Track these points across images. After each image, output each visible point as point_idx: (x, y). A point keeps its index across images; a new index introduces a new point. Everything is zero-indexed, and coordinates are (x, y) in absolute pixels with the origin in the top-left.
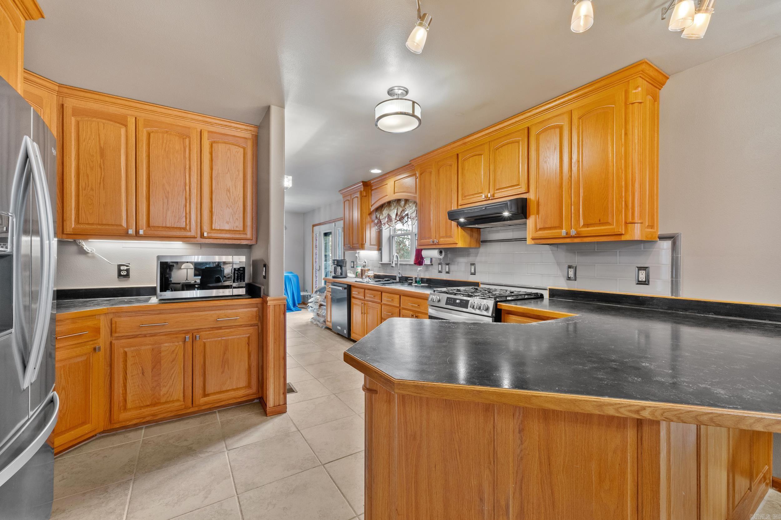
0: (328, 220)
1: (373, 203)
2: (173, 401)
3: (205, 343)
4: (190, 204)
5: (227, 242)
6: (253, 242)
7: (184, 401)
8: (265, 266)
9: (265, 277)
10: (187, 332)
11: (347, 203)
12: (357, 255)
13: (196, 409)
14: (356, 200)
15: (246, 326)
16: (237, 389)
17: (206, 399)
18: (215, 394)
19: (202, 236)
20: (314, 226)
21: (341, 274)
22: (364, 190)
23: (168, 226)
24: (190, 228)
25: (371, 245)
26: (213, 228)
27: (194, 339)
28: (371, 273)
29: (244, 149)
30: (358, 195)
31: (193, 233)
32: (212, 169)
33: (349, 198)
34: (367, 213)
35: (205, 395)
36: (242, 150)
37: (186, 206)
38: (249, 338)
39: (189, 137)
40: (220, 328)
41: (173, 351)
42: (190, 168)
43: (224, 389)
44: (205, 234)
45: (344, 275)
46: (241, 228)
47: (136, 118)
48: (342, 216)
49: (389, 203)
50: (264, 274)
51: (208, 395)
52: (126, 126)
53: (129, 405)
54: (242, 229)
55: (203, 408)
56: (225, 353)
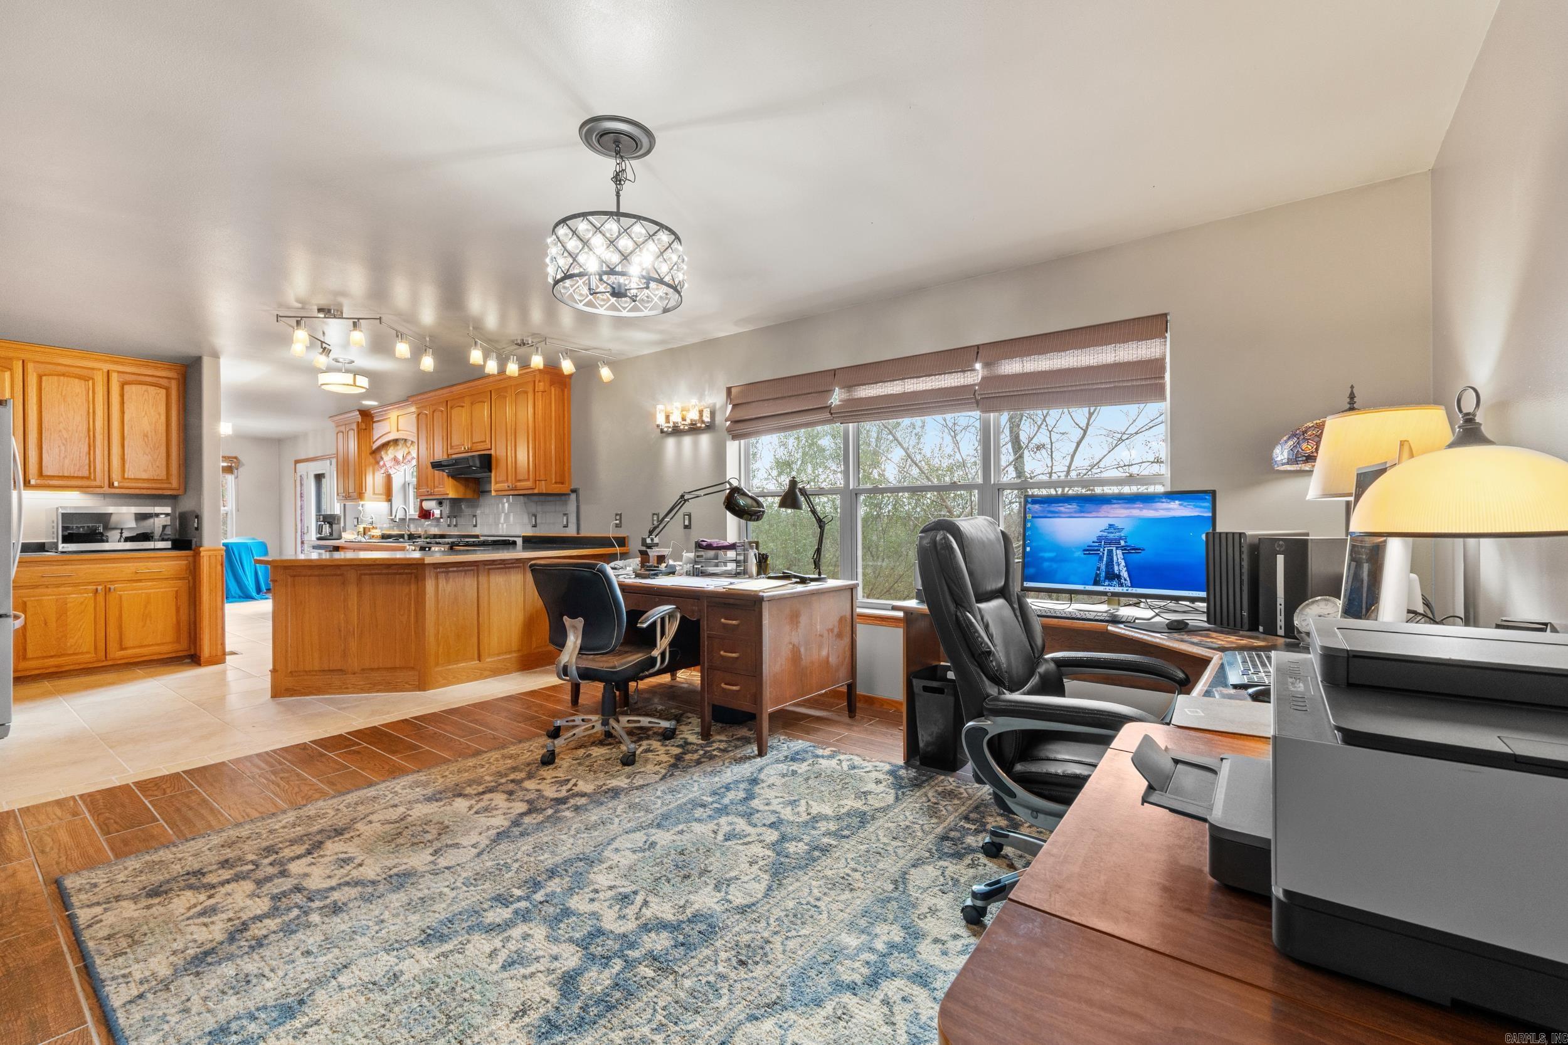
0: (319, 454)
1: (375, 439)
2: (82, 653)
3: (120, 596)
4: (95, 452)
5: (144, 492)
6: (180, 492)
7: (96, 653)
8: (197, 517)
9: (197, 529)
10: (99, 584)
11: (340, 435)
12: (360, 508)
13: (110, 663)
14: (351, 433)
15: (172, 579)
16: (163, 644)
17: (122, 653)
18: (134, 648)
19: (111, 485)
20: (297, 462)
21: (331, 534)
22: (362, 421)
23: (66, 474)
24: (95, 478)
25: (374, 494)
26: (126, 476)
27: (107, 591)
28: (377, 533)
29: (167, 389)
30: (355, 426)
31: (98, 483)
32: (123, 412)
33: (343, 428)
34: (368, 452)
35: (122, 649)
36: (163, 392)
37: (89, 454)
38: (177, 592)
39: (93, 379)
40: (140, 581)
41: (82, 603)
42: (94, 412)
43: (145, 643)
44: (116, 484)
45: (335, 535)
46: (163, 475)
47: (23, 362)
48: (335, 452)
49: (396, 442)
50: (196, 525)
51: (126, 649)
52: (11, 369)
53: (29, 654)
54: (165, 478)
55: (119, 662)
56: (146, 607)
